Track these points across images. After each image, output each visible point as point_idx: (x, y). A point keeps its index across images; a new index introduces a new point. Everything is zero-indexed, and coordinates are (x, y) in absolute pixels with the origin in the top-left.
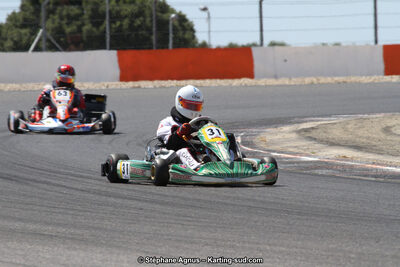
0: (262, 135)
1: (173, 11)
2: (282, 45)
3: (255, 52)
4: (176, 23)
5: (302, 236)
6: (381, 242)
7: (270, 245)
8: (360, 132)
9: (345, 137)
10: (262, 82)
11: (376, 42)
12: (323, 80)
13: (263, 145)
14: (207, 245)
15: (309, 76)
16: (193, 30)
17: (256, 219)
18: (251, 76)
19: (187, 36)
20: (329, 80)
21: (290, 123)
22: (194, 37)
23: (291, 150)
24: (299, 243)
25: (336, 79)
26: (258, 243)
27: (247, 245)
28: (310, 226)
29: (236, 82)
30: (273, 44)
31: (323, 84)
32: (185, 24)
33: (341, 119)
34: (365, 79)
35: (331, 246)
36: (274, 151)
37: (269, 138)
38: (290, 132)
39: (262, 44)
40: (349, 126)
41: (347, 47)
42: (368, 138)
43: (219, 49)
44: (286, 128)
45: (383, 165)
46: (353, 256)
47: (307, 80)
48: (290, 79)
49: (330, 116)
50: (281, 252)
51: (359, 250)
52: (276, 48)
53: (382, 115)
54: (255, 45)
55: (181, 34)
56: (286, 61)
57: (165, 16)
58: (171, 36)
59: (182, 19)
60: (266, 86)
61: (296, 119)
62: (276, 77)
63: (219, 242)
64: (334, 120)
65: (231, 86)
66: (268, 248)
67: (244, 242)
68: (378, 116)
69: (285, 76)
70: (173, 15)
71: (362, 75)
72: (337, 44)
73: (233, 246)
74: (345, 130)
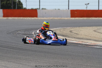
2: (45, 9)
3: (38, 11)
4: (18, 3)
5: (49, 58)
7: (40, 60)
8: (64, 32)
9: (60, 33)
10: (40, 18)
11: (69, 9)
14: (24, 60)
15: (52, 17)
16: (22, 5)
17: (37, 53)
18: (37, 17)
19: (21, 6)
22: (22, 6)
24: (48, 60)
25: (58, 18)
26: (37, 60)
27: (34, 60)
28: (51, 56)
29: (33, 18)
30: (43, 9)
31: (55, 19)
33: (59, 28)
35: (56, 61)
39: (40, 9)
40: (61, 30)
41: (61, 10)
42: (66, 33)
43: (29, 10)
45: (69, 40)
47: (51, 18)
49: (57, 27)
50: (43, 62)
51: (63, 62)
52: (43, 10)
53: (70, 28)
54: (38, 9)
55: (19, 5)
56: (46, 13)
57: (15, 1)
58: (17, 6)
59: (20, 2)
60: (40, 19)
62: (43, 17)
63: (27, 59)
64: (57, 29)
65: (31, 19)
66: (40, 61)
68: (69, 28)
69: (46, 17)
70: (17, 1)
71: (65, 17)
72: (59, 9)
73: (31, 60)
74: (60, 31)
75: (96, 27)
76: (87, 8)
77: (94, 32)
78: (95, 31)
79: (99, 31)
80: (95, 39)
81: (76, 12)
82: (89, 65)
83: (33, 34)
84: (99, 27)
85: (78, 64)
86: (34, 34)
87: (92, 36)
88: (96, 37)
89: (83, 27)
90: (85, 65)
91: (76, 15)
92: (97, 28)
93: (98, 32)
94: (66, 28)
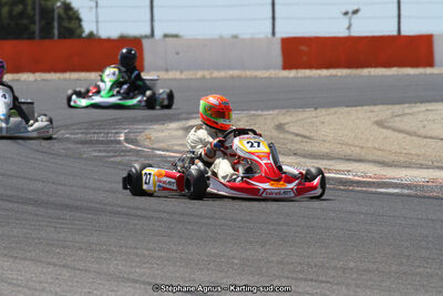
0: (147, 132)
2: (176, 36)
3: (145, 42)
4: (62, 11)
5: (184, 241)
6: (267, 247)
7: (148, 250)
11: (274, 34)
12: (216, 74)
13: (147, 143)
14: (81, 249)
15: (203, 69)
16: (80, 20)
17: (137, 222)
19: (73, 25)
20: (222, 74)
21: (178, 120)
22: (80, 26)
23: (177, 148)
24: (180, 248)
25: (231, 72)
26: (135, 248)
27: (124, 250)
28: (193, 230)
30: (166, 36)
31: (216, 78)
32: (71, 13)
34: (261, 74)
35: (213, 251)
36: (159, 150)
37: (154, 135)
38: (177, 130)
39: (152, 36)
41: (244, 40)
43: (109, 40)
44: (174, 125)
46: (236, 261)
47: (200, 74)
48: (182, 72)
50: (159, 258)
51: (244, 255)
52: (169, 39)
53: (276, 112)
54: (146, 37)
55: (66, 24)
56: (177, 53)
57: (50, 4)
58: (56, 25)
59: (68, 7)
61: (184, 116)
62: (167, 70)
63: (94, 247)
66: (146, 253)
67: (121, 247)
68: (271, 112)
69: (176, 69)
70: (59, 4)
71: (258, 70)
72: (235, 37)
73: (108, 251)
75: (385, 107)
76: (349, 28)
77: (376, 127)
78: (380, 124)
79: (397, 123)
80: (380, 156)
81: (304, 48)
82: (352, 264)
83: (119, 142)
84: (397, 109)
85: (309, 264)
86: (127, 140)
87: (369, 145)
88: (383, 150)
89: (333, 110)
90: (335, 268)
91: (305, 58)
92: (388, 113)
93: (394, 130)
94: (259, 112)
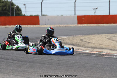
1: (15, 5)
5: (60, 71)
6: (83, 72)
7: (51, 73)
8: (74, 41)
9: (69, 42)
10: (43, 26)
11: (75, 14)
12: (60, 25)
16: (21, 11)
18: (39, 24)
19: (19, 12)
20: (62, 25)
22: (21, 13)
24: (60, 72)
25: (64, 25)
28: (62, 68)
31: (61, 27)
32: (19, 9)
33: (68, 37)
34: (73, 25)
42: (76, 42)
45: (81, 50)
47: (56, 26)
48: (51, 25)
49: (64, 36)
53: (79, 36)
55: (17, 12)
56: (49, 20)
57: (13, 7)
58: (14, 12)
59: (18, 7)
64: (65, 37)
69: (49, 24)
70: (15, 7)
74: (69, 40)
94: (75, 36)
